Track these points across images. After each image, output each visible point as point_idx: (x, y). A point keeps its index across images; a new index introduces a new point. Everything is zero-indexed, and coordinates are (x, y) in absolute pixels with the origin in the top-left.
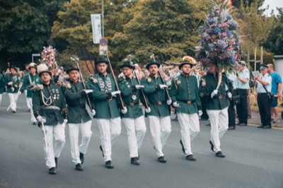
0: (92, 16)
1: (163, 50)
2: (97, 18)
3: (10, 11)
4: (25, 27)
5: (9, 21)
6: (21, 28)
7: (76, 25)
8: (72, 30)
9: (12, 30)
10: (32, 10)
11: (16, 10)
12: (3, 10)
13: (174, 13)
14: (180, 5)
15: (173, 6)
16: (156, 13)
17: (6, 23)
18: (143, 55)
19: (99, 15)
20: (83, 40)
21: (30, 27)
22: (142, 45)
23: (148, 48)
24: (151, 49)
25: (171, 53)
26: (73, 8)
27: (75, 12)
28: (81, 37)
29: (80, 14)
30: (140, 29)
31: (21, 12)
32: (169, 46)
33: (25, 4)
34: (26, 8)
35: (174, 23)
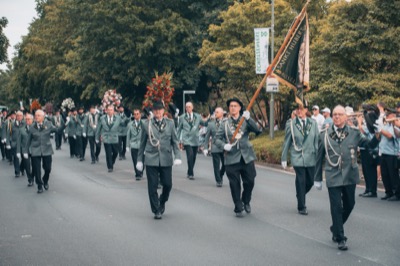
0: (256, 30)
1: (362, 85)
2: (263, 34)
3: (152, 27)
4: (174, 49)
5: (150, 41)
6: (168, 51)
7: (235, 46)
8: (227, 53)
9: (155, 55)
10: (185, 24)
11: (160, 24)
12: (143, 24)
13: (382, 25)
14: (393, 11)
15: (382, 13)
16: (352, 25)
17: (146, 44)
18: (329, 92)
19: (267, 30)
20: (244, 69)
21: (182, 50)
22: (330, 77)
23: (339, 80)
24: (344, 82)
25: (374, 89)
26: (232, 20)
27: (234, 25)
28: (241, 64)
29: (243, 28)
30: (327, 51)
31: (168, 27)
32: (373, 78)
33: (174, 15)
34: (176, 22)
35: (380, 42)
